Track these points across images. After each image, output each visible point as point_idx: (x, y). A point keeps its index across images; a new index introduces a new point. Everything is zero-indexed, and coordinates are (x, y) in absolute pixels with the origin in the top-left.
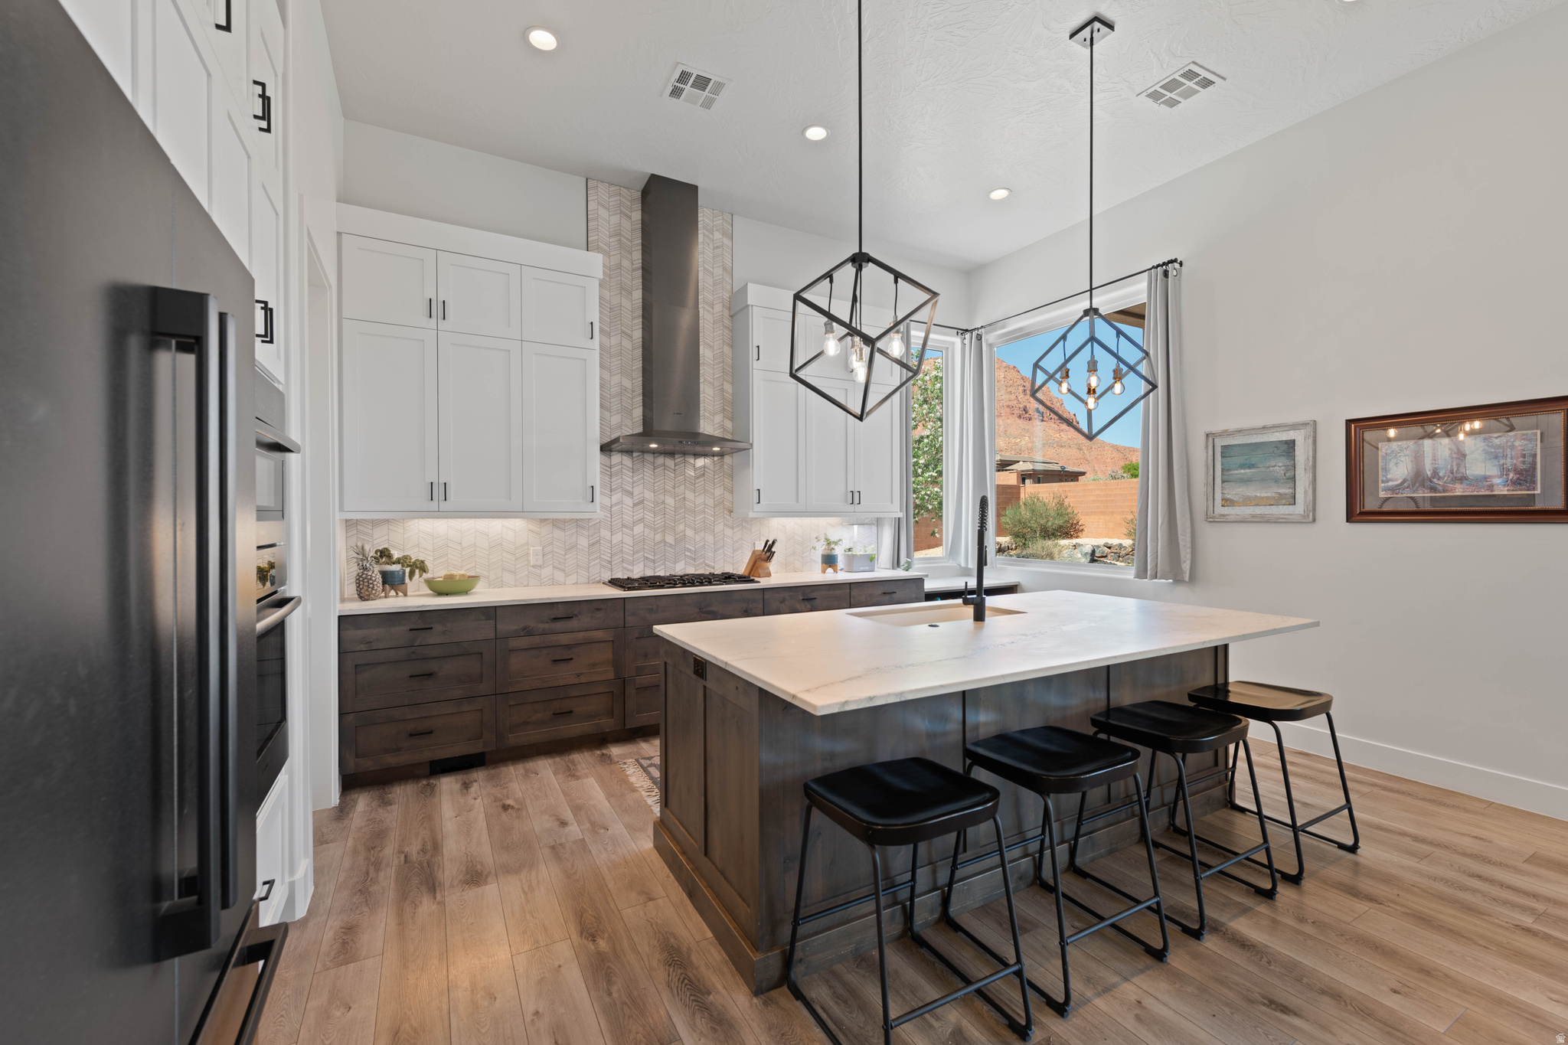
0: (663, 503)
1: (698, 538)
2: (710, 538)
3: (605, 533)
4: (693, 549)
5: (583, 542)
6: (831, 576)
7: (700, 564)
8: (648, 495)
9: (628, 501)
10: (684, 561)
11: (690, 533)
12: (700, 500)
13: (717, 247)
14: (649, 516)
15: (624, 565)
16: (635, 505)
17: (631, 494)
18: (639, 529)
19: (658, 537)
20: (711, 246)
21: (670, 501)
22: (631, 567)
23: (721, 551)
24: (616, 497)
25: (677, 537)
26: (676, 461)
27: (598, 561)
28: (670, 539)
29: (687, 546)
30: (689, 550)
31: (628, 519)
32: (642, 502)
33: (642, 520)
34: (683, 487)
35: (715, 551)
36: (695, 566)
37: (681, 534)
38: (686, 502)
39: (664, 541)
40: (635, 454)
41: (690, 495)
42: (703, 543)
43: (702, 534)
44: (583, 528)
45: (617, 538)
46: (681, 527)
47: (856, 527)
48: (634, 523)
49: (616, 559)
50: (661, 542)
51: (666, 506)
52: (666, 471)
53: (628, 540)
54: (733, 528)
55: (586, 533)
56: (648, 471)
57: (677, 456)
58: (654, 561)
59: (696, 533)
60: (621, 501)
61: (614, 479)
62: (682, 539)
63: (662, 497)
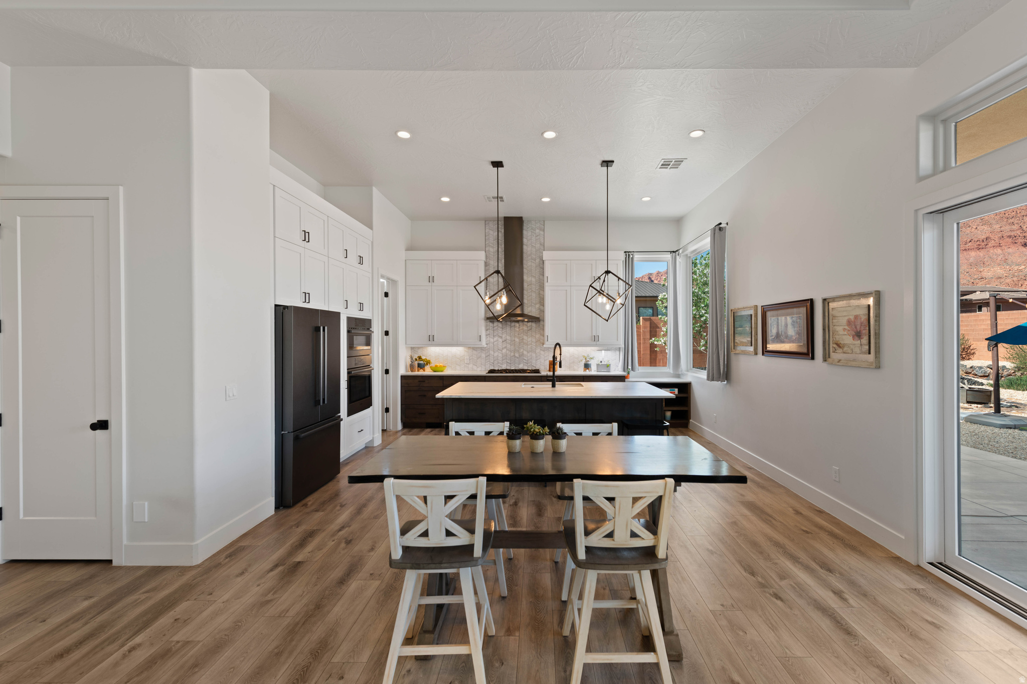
0: (514, 340)
1: (529, 355)
2: (534, 355)
3: (492, 352)
5: (483, 355)
6: (588, 373)
8: (508, 338)
9: (500, 340)
11: (525, 353)
12: (529, 339)
13: (538, 236)
14: (509, 346)
15: (499, 365)
16: (503, 342)
17: (500, 337)
18: (504, 351)
19: (512, 354)
20: (535, 236)
21: (517, 340)
23: (539, 360)
24: (496, 339)
25: (520, 354)
28: (517, 355)
29: (524, 358)
30: (525, 360)
31: (500, 347)
32: (506, 340)
33: (506, 347)
35: (536, 360)
36: (528, 366)
37: (522, 353)
38: (524, 340)
40: (503, 322)
41: (525, 337)
42: (531, 357)
43: (530, 353)
44: (484, 350)
45: (496, 354)
46: (522, 350)
47: (603, 351)
48: (503, 349)
49: (496, 362)
50: (513, 356)
51: (516, 342)
53: (500, 355)
54: (544, 351)
55: (484, 352)
56: (508, 328)
58: (510, 364)
59: (528, 353)
60: (498, 340)
61: (495, 332)
62: (522, 355)
63: (514, 338)
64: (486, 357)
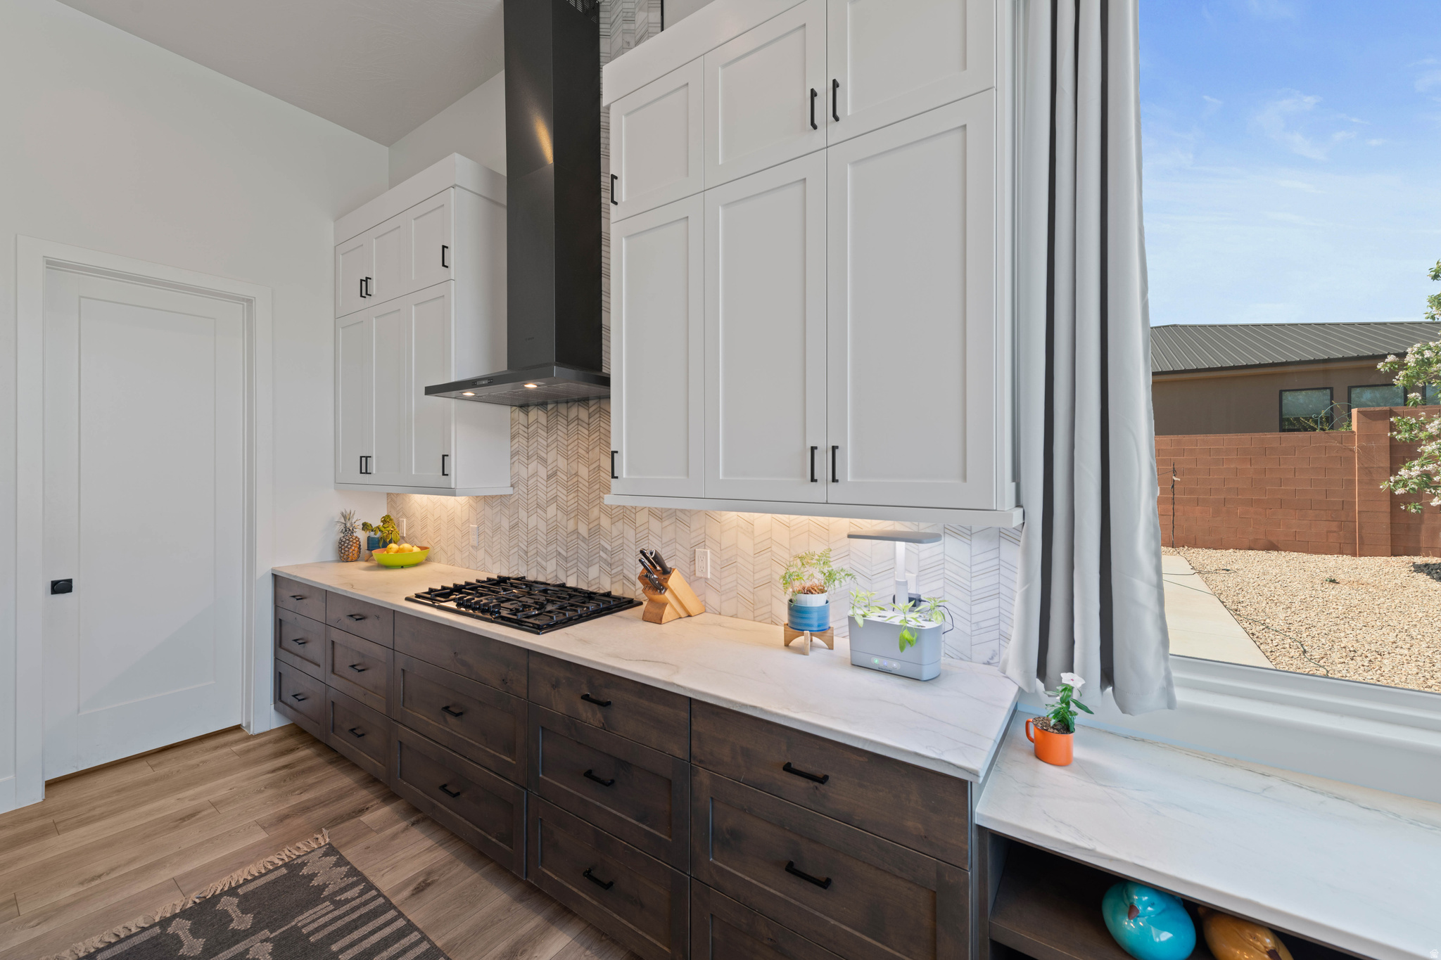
0: (576, 474)
1: (615, 531)
3: (523, 514)
4: (609, 548)
5: (506, 524)
7: (617, 574)
8: (562, 463)
9: (543, 472)
10: (597, 565)
11: (605, 522)
14: (562, 493)
15: (539, 559)
16: (549, 477)
17: (544, 461)
18: (552, 510)
21: (584, 472)
22: (544, 563)
24: (533, 465)
25: (591, 526)
26: (591, 410)
27: (516, 549)
28: (583, 530)
29: (602, 542)
30: (604, 550)
32: (555, 474)
34: (597, 449)
37: (596, 523)
38: (602, 474)
39: (576, 531)
40: (550, 407)
42: (620, 541)
43: (620, 524)
45: (533, 521)
51: (580, 479)
52: (580, 428)
53: (542, 526)
57: (591, 403)
58: (566, 559)
59: (613, 523)
60: (535, 474)
61: (531, 443)
62: (595, 531)
63: (574, 465)
64: (512, 528)
